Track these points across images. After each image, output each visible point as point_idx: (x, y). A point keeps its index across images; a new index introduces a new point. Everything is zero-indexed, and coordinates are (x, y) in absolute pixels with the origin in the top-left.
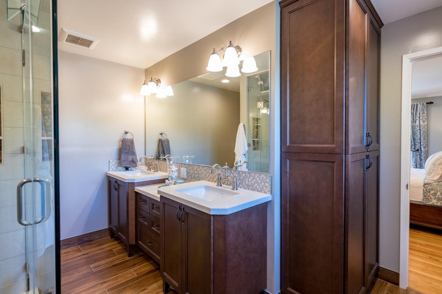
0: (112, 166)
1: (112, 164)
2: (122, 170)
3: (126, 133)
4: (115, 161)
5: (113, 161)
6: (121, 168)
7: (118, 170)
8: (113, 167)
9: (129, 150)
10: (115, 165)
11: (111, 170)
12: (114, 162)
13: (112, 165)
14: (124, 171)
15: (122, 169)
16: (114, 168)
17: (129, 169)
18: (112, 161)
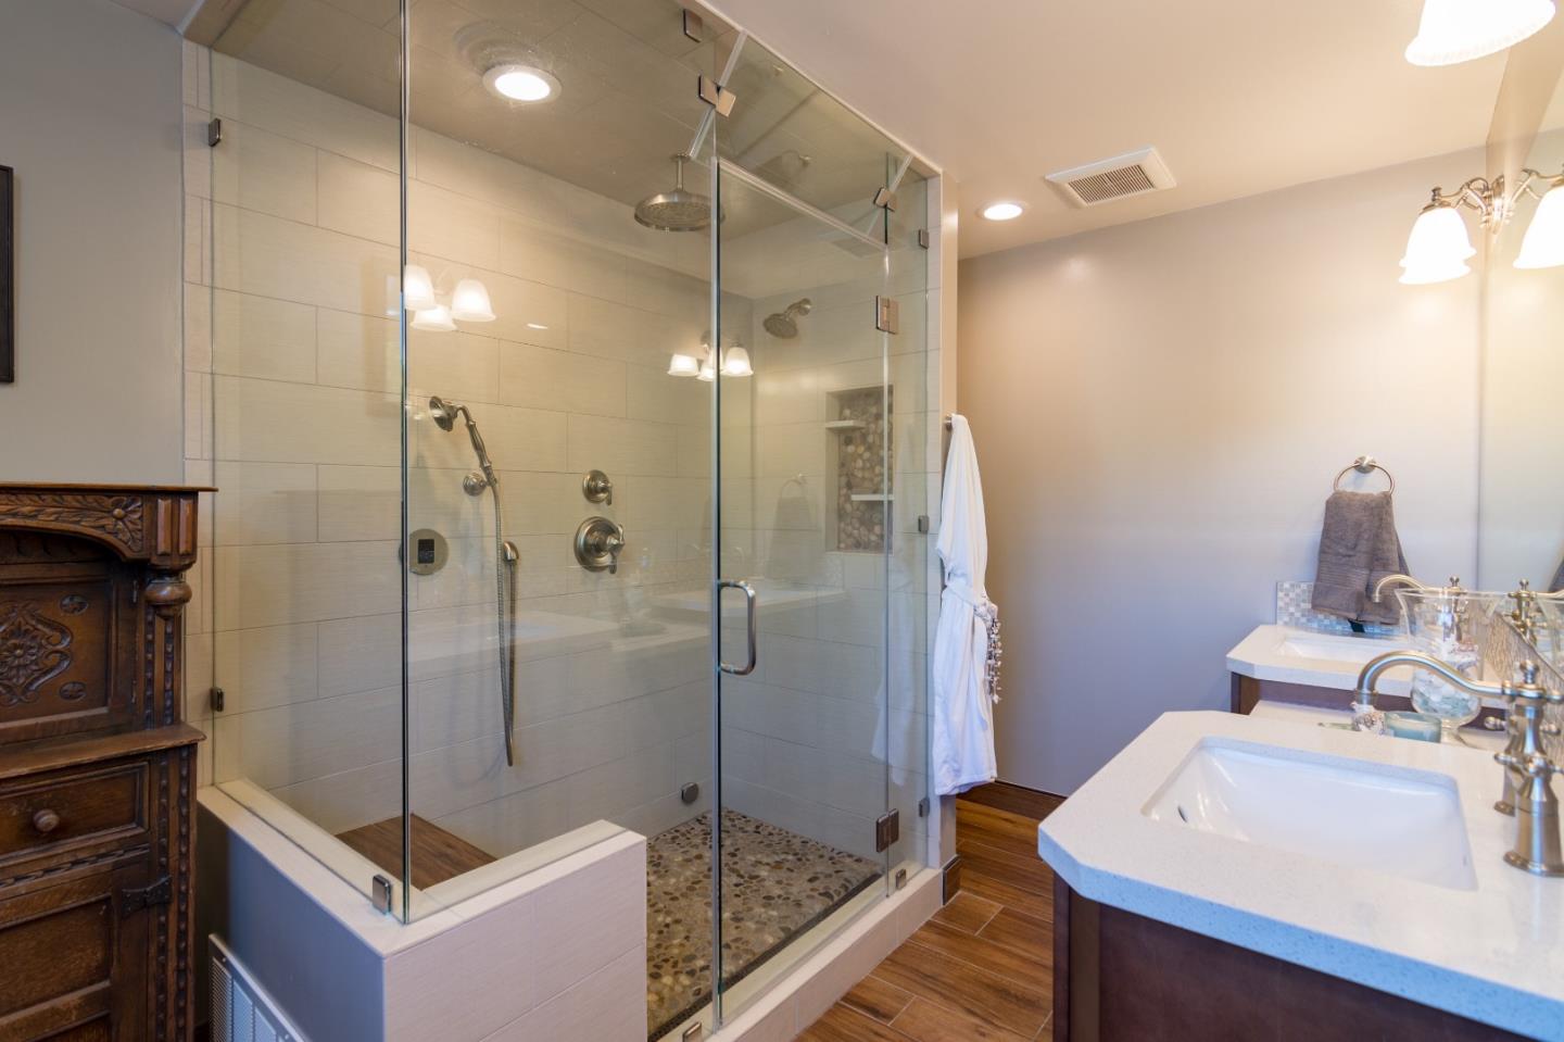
0: (1287, 604)
1: (1287, 595)
2: (1339, 628)
3: (1362, 469)
4: (1304, 586)
5: (1292, 586)
6: (1333, 618)
7: (1315, 625)
8: (1292, 609)
9: (1356, 545)
10: (1304, 601)
11: (1286, 619)
12: (1298, 591)
13: (1287, 600)
14: (1344, 634)
15: (1339, 623)
16: (1298, 615)
17: (1368, 629)
18: (1287, 585)
